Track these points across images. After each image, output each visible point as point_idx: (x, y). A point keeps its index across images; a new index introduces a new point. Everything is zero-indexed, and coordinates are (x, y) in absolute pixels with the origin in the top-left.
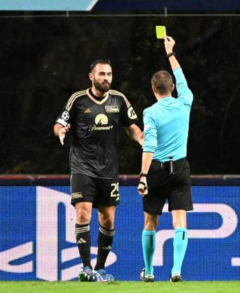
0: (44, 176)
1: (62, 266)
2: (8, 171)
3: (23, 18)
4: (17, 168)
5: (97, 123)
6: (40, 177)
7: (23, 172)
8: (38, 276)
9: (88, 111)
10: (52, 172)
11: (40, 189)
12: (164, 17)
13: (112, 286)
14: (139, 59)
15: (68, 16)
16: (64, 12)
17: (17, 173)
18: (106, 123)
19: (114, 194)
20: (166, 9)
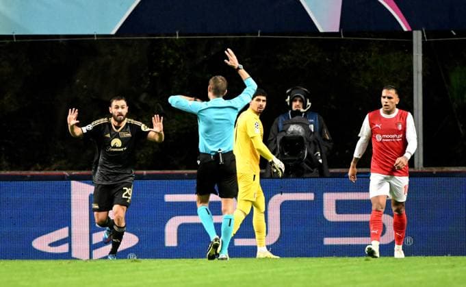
0: (77, 173)
1: (93, 247)
2: (47, 168)
3: (58, 41)
4: (54, 166)
5: (112, 145)
6: (74, 173)
7: (60, 169)
8: (74, 255)
9: (108, 135)
10: (84, 170)
11: (73, 183)
12: (176, 39)
13: (136, 263)
14: (155, 74)
15: (96, 38)
16: (93, 36)
17: (55, 170)
18: (120, 145)
19: (125, 195)
20: (177, 33)
